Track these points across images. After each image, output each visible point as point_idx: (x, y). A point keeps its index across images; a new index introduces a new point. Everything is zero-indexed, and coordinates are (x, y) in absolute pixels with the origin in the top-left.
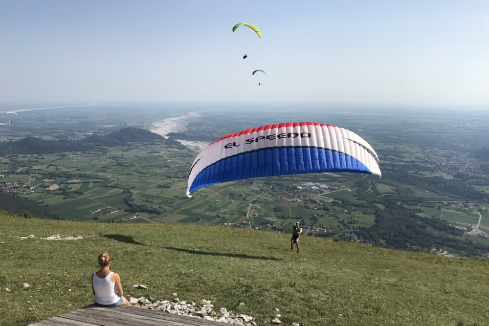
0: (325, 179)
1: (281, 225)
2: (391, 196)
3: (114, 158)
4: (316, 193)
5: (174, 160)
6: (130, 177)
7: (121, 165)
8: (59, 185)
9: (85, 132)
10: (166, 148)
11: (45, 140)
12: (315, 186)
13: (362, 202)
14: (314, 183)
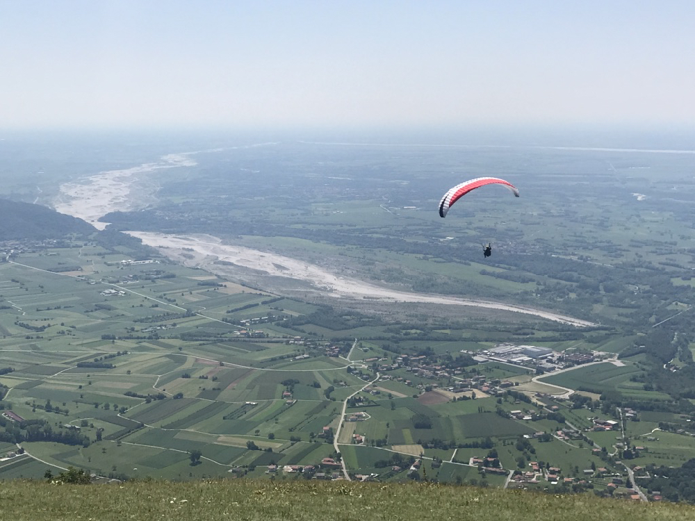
0: (550, 334)
1: (433, 466)
4: (527, 372)
5: (123, 290)
10: (99, 254)
12: (525, 352)
13: (654, 395)
14: (517, 345)
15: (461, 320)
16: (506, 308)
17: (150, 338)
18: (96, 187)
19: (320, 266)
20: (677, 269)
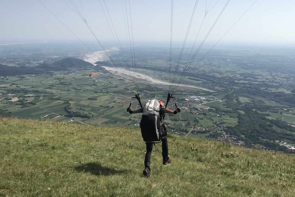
0: (204, 94)
1: (174, 125)
2: (249, 105)
3: (58, 79)
4: (198, 103)
5: (100, 81)
6: (69, 92)
7: (63, 84)
8: (19, 98)
9: (38, 61)
10: (94, 72)
11: (9, 66)
12: (198, 98)
13: (229, 109)
14: (196, 96)
15: (183, 90)
16: (194, 87)
17: (106, 93)
18: (94, 55)
19: (149, 76)
20: (237, 78)
